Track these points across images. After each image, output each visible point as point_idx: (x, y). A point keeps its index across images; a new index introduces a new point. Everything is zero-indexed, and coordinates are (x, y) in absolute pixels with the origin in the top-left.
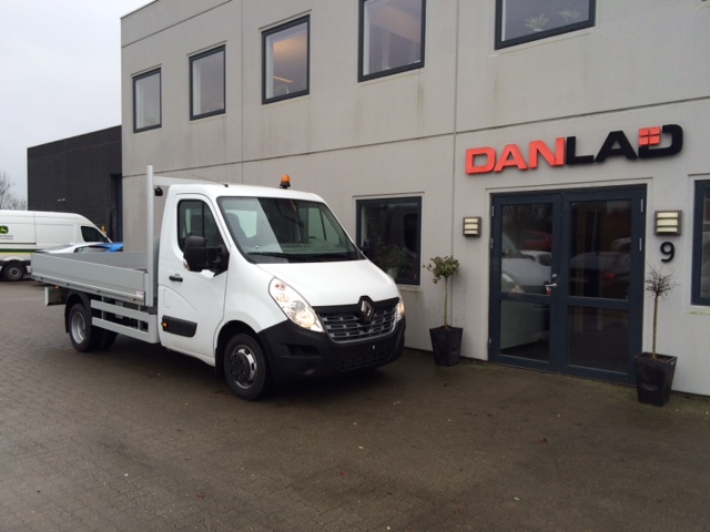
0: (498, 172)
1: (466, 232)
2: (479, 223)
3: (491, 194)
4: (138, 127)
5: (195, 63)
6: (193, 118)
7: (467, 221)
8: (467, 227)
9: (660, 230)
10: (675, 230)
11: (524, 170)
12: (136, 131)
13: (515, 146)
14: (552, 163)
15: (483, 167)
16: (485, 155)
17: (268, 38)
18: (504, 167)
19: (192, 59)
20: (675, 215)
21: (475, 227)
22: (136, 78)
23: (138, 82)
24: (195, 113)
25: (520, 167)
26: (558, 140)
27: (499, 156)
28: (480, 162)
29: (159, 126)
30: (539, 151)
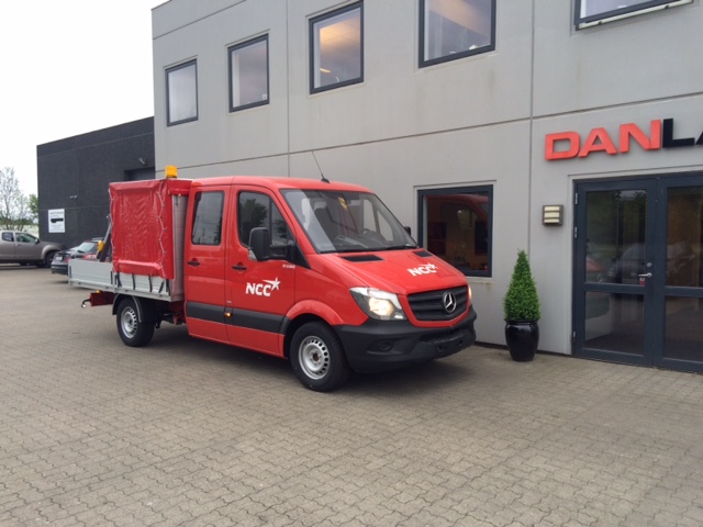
0: (583, 157)
1: (546, 221)
2: (561, 211)
3: (574, 181)
4: (172, 120)
5: (233, 53)
6: (232, 109)
7: (547, 209)
8: (547, 215)
11: (613, 154)
12: (169, 124)
13: (602, 130)
14: (648, 147)
15: (565, 152)
16: (568, 140)
17: (316, 25)
18: (590, 153)
19: (231, 49)
21: (557, 215)
22: (168, 70)
23: (171, 75)
24: (235, 105)
25: (609, 151)
26: (654, 123)
27: (583, 142)
28: (562, 148)
29: (195, 119)
30: (630, 135)
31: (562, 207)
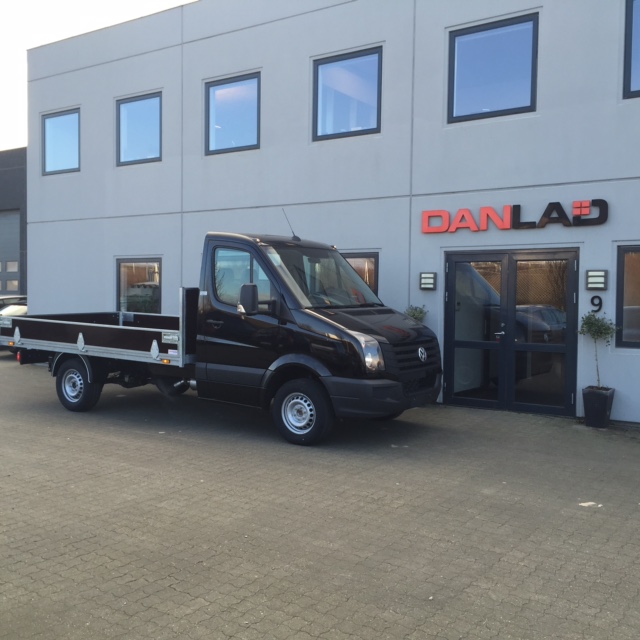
0: (451, 232)
1: (423, 286)
2: (435, 278)
3: (445, 252)
4: (48, 169)
5: (123, 107)
6: (120, 164)
7: (423, 276)
8: (423, 281)
9: (590, 286)
10: (602, 286)
11: (475, 231)
12: (45, 173)
13: (467, 210)
14: (501, 227)
15: (438, 227)
16: (439, 216)
17: (211, 89)
18: (457, 228)
19: (120, 102)
20: (602, 273)
21: (432, 281)
22: (45, 117)
23: (48, 122)
24: (123, 159)
25: (472, 228)
26: (505, 207)
27: (453, 218)
28: (436, 223)
29: (78, 170)
30: (488, 216)
31: (435, 274)
